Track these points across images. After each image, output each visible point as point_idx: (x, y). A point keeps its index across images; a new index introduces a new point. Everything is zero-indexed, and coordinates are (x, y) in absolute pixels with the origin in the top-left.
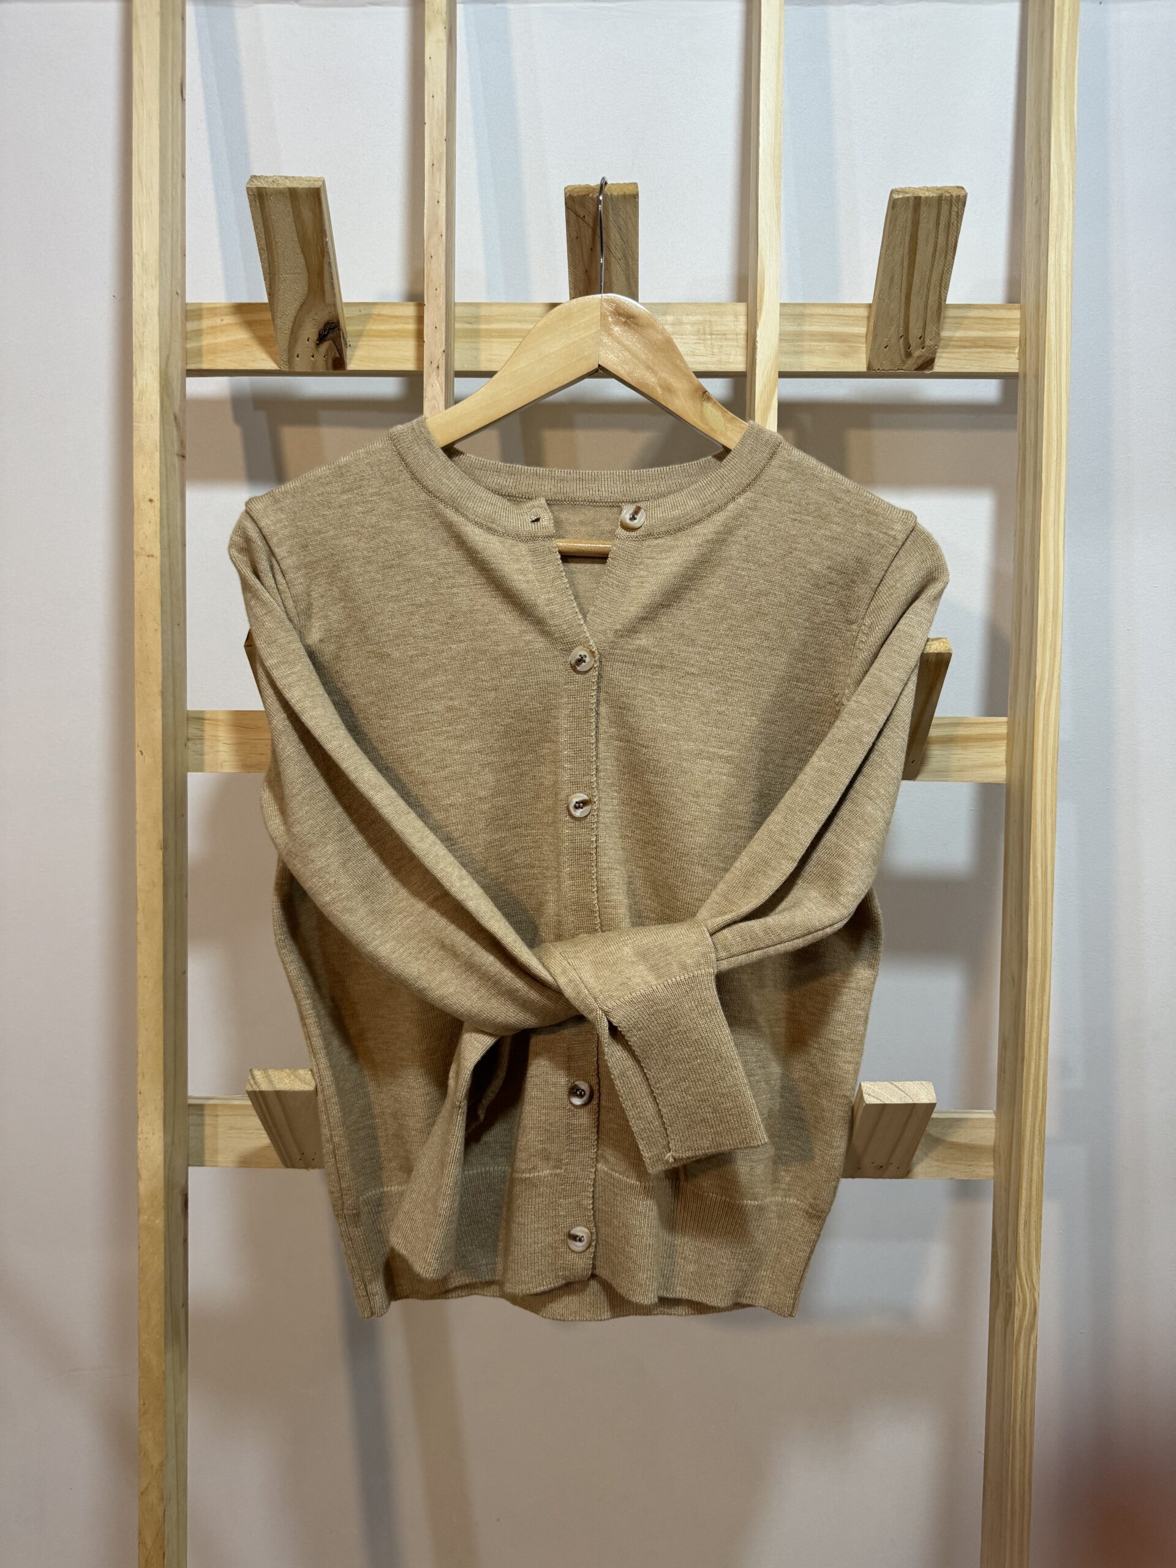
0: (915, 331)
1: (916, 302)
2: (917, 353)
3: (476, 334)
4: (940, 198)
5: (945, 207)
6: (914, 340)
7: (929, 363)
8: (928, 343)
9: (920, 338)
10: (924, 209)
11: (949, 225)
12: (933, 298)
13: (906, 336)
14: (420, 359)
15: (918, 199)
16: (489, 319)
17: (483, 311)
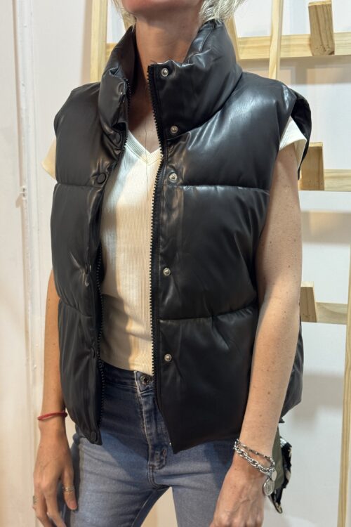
0: (325, 43)
1: (322, 34)
2: (328, 50)
4: (323, 5)
5: (325, 8)
6: (326, 47)
7: (333, 53)
8: (330, 46)
9: (328, 45)
10: (319, 9)
11: (327, 13)
12: (328, 33)
13: (322, 45)
15: (316, 6)
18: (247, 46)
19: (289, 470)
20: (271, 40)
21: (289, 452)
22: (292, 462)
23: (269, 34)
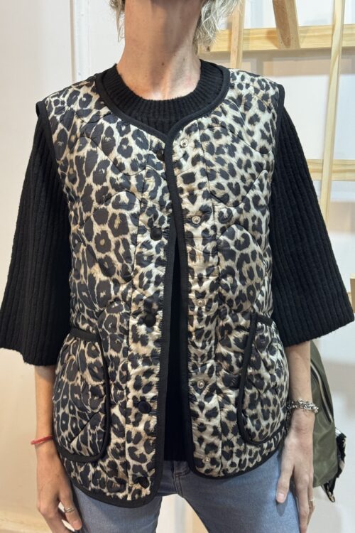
3: (247, 39)
14: (229, 48)
16: (253, 34)
17: (251, 32)
18: (308, 34)
19: (343, 460)
20: (333, 29)
21: (343, 443)
22: (346, 452)
23: (330, 23)
